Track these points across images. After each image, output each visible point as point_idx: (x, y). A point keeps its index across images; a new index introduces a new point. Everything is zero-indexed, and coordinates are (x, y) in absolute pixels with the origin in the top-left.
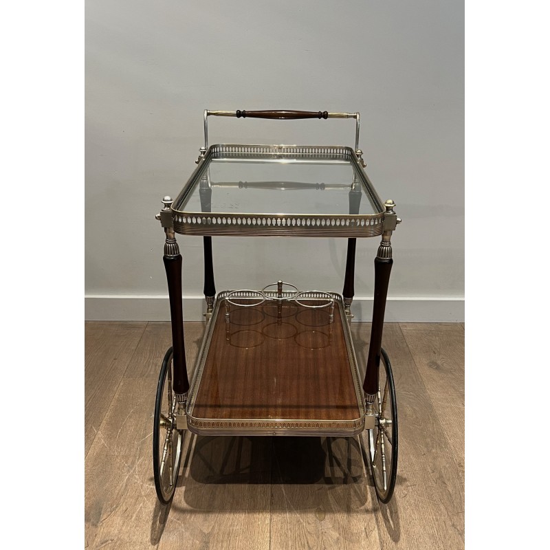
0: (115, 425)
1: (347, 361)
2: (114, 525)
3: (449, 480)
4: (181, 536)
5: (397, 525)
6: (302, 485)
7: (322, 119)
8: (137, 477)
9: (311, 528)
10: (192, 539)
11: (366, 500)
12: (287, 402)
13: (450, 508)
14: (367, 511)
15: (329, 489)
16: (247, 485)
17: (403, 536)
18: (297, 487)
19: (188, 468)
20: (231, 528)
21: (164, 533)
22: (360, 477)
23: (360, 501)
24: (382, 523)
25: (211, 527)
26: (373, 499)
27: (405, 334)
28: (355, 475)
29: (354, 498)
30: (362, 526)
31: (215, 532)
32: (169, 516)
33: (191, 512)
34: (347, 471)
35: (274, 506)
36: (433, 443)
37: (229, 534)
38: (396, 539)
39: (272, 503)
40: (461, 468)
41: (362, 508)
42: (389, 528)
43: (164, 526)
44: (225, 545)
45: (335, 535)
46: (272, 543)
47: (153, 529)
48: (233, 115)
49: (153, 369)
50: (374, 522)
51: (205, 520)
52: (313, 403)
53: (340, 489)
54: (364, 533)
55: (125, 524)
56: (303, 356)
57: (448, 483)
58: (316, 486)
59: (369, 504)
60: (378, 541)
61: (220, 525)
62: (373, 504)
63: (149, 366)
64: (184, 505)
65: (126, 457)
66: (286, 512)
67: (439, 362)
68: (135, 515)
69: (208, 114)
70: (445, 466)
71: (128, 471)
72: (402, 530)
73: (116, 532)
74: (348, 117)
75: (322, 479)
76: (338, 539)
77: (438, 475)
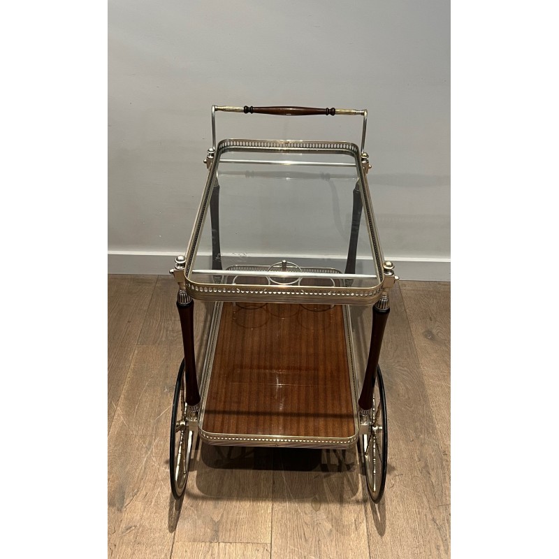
0: (132, 401)
1: (346, 358)
2: (136, 510)
3: (433, 469)
4: (195, 522)
5: (383, 517)
6: (301, 472)
7: (329, 115)
8: (154, 459)
9: (308, 519)
10: (204, 526)
11: (358, 490)
12: (289, 410)
13: (432, 500)
14: (358, 502)
15: (325, 477)
16: (252, 471)
17: (388, 530)
18: (296, 474)
19: (199, 451)
20: (238, 517)
21: (180, 520)
22: (353, 464)
23: (352, 491)
24: (370, 515)
25: (220, 515)
26: (363, 489)
27: (404, 295)
28: (349, 462)
29: (347, 488)
30: (352, 517)
31: (224, 520)
32: (184, 502)
33: (203, 498)
34: (341, 457)
35: (276, 494)
36: (421, 428)
37: (236, 523)
38: (381, 533)
39: (273, 491)
40: (445, 457)
41: (354, 498)
42: (376, 520)
43: (180, 513)
44: (232, 533)
45: (328, 526)
46: (273, 534)
47: (170, 516)
48: (241, 111)
49: (165, 334)
50: (364, 513)
51: (215, 507)
52: (311, 411)
53: (335, 477)
54: (354, 525)
55: (146, 510)
56: (304, 350)
57: (431, 472)
58: (313, 474)
59: (360, 495)
60: (366, 534)
61: (228, 513)
62: (364, 494)
63: (160, 331)
64: (196, 491)
65: (143, 437)
66: (286, 502)
67: (434, 331)
68: (154, 501)
69: (216, 110)
70: (431, 454)
71: (146, 453)
72: (387, 523)
73: (138, 518)
74: (355, 113)
75: (319, 466)
76: (331, 531)
77: (423, 465)
